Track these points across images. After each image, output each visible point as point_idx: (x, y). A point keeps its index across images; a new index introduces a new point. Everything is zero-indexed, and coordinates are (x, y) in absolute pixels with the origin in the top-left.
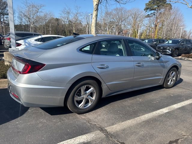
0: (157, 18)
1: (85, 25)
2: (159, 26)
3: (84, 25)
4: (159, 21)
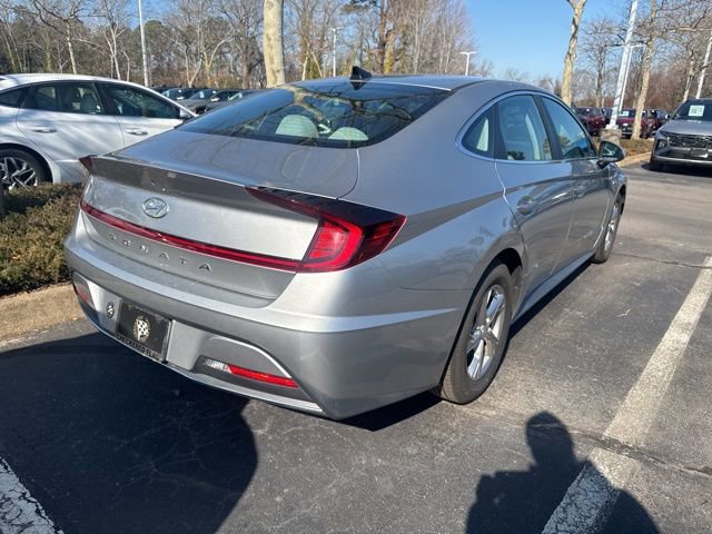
0: (383, 15)
1: (101, 28)
2: (394, 43)
3: (94, 31)
4: (390, 26)
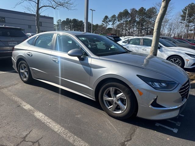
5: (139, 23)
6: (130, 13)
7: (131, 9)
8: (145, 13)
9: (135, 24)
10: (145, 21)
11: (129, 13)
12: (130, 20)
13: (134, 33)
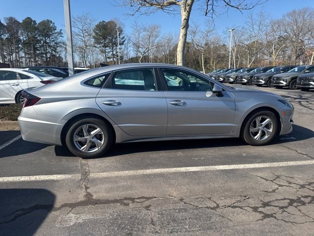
5: (27, 43)
6: (6, 25)
7: (7, 19)
8: (36, 29)
9: (20, 45)
10: (38, 41)
11: (3, 24)
12: (6, 39)
13: (22, 62)
